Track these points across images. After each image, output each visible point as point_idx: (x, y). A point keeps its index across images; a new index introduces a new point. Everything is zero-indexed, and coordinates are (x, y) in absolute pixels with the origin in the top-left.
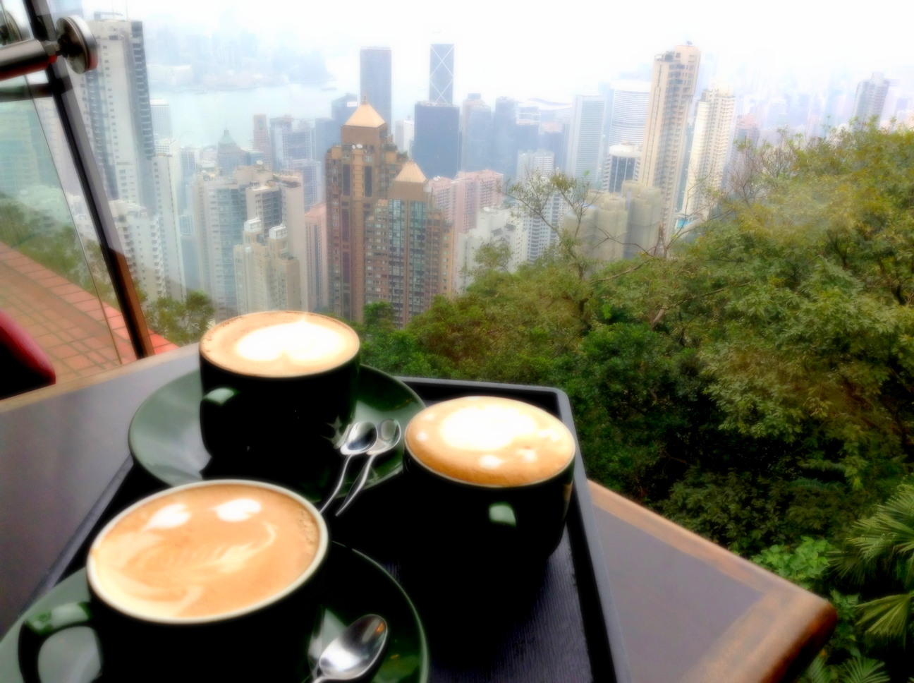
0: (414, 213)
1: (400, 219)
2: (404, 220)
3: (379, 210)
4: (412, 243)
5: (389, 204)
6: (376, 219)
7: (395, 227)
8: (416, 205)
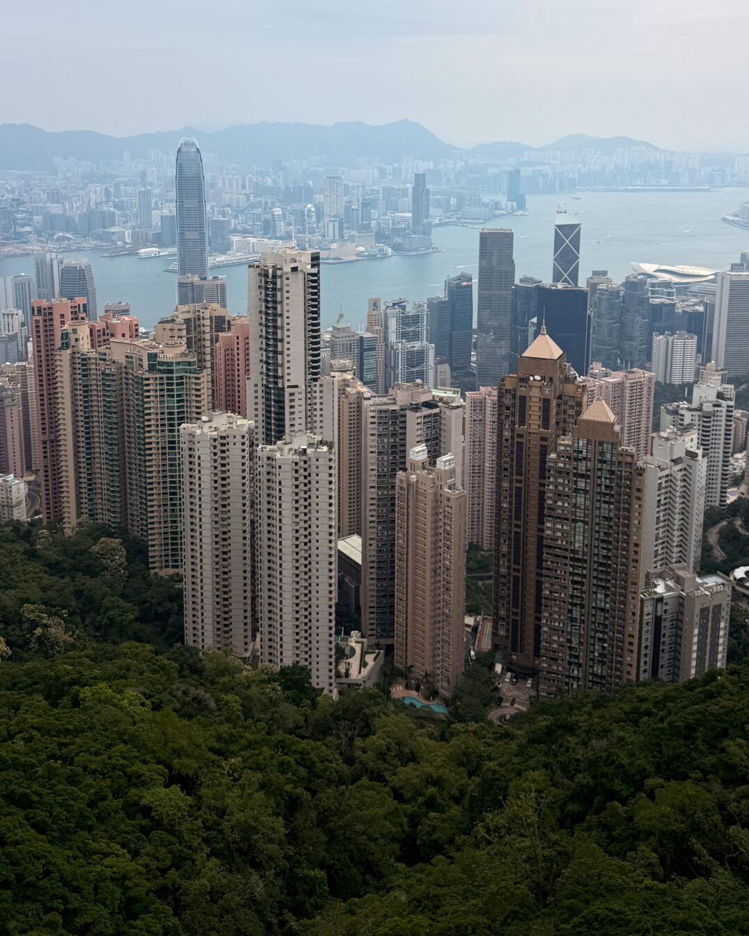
0: (602, 454)
1: (585, 459)
2: (590, 461)
3: (562, 448)
4: (599, 485)
5: (573, 443)
6: (559, 456)
7: (579, 467)
8: (605, 445)
